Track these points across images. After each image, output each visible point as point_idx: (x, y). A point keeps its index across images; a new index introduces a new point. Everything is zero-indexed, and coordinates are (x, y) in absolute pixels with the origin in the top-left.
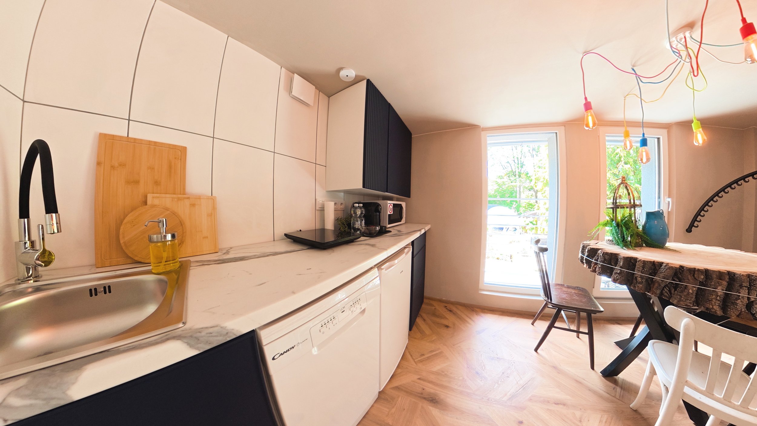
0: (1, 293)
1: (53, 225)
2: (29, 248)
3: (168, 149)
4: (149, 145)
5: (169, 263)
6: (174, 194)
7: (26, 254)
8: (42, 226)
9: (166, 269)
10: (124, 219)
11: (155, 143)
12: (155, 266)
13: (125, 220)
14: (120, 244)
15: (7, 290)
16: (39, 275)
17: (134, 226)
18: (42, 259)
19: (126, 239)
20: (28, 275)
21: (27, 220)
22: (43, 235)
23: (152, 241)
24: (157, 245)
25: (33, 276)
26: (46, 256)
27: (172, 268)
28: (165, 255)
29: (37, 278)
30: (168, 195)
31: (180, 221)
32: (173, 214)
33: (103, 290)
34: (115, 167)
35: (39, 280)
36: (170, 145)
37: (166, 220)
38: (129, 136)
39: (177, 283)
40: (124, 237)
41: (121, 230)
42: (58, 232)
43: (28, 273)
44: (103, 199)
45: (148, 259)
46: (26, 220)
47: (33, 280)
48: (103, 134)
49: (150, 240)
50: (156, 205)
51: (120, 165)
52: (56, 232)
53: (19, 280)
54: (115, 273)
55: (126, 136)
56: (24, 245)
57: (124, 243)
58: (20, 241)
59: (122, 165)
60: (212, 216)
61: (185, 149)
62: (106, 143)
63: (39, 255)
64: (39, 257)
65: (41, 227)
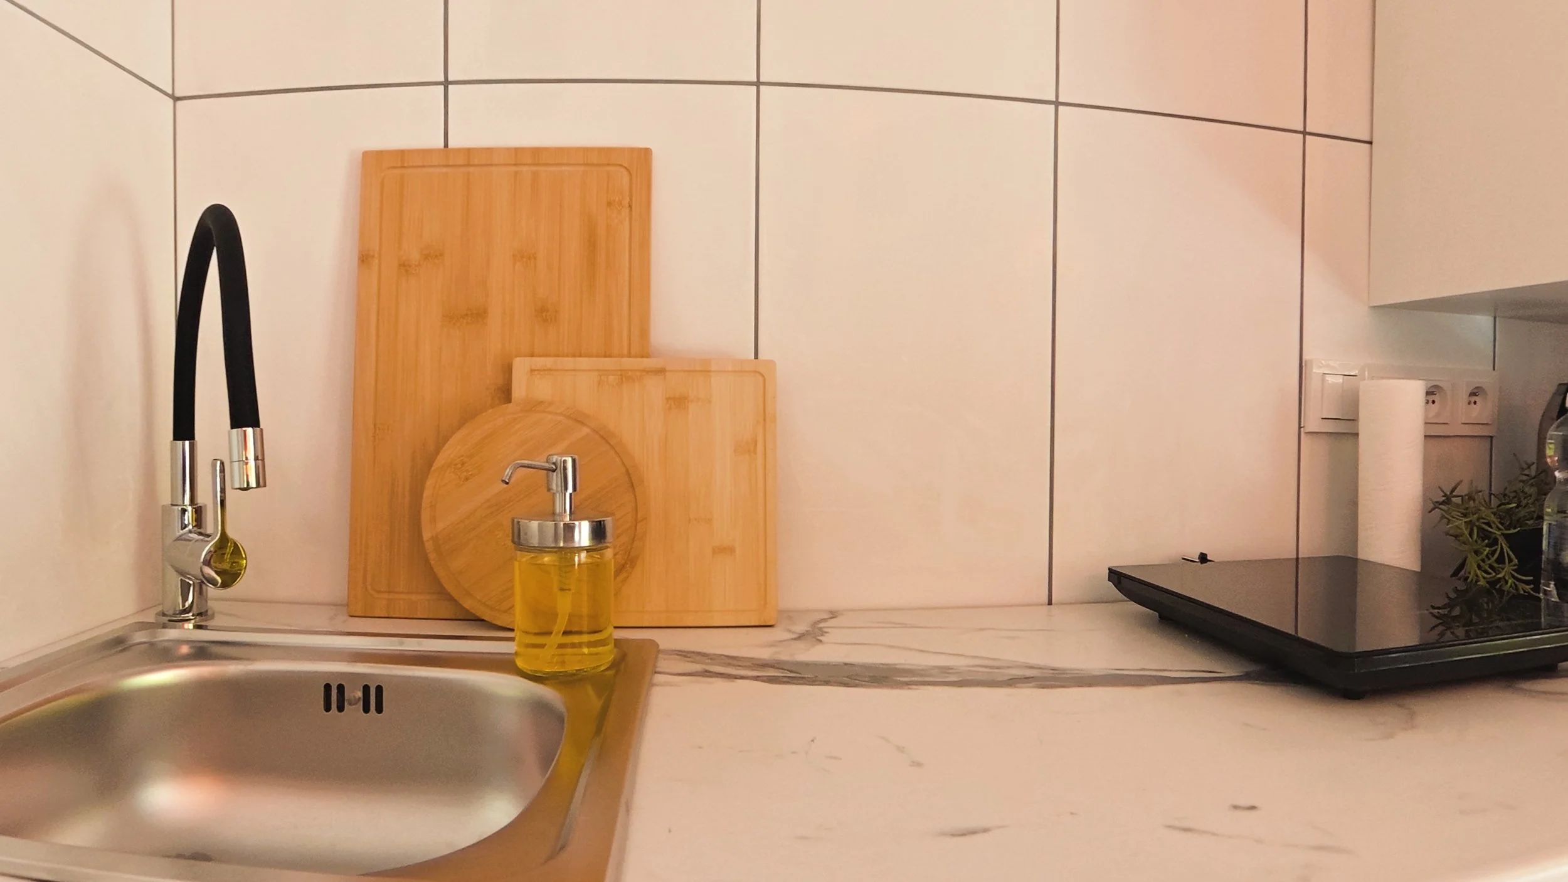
0: (126, 643)
1: (247, 464)
2: (190, 527)
3: (582, 168)
4: (515, 165)
5: (576, 639)
6: (605, 356)
7: (184, 542)
8: (222, 463)
9: (563, 663)
10: (437, 452)
11: (536, 151)
12: (528, 646)
13: (439, 457)
14: (423, 542)
15: (140, 637)
16: (207, 611)
17: (467, 479)
18: (217, 565)
19: (441, 526)
20: (184, 606)
21: (190, 443)
22: (223, 490)
23: (522, 541)
24: (539, 562)
25: (195, 610)
26: (226, 556)
27: (587, 665)
28: (564, 605)
29: (203, 617)
30: (584, 362)
31: (627, 470)
32: (602, 437)
33: (360, 698)
34: (410, 266)
35: (207, 626)
36: (587, 151)
37: (574, 461)
38: (449, 147)
39: (599, 730)
40: (433, 520)
41: (427, 493)
42: (258, 485)
43: (185, 599)
44: (376, 380)
45: (505, 612)
46: (187, 443)
47: (193, 621)
48: (372, 152)
49: (516, 540)
50: (541, 402)
51: (426, 257)
52: (254, 486)
53: (164, 615)
54: (401, 644)
55: (441, 144)
56: (180, 517)
57: (435, 539)
58: (172, 505)
59: (432, 255)
60: (755, 452)
61: (645, 154)
62: (382, 184)
63: (210, 551)
64: (212, 556)
65: (218, 468)
